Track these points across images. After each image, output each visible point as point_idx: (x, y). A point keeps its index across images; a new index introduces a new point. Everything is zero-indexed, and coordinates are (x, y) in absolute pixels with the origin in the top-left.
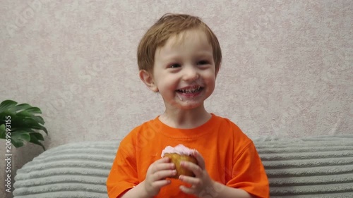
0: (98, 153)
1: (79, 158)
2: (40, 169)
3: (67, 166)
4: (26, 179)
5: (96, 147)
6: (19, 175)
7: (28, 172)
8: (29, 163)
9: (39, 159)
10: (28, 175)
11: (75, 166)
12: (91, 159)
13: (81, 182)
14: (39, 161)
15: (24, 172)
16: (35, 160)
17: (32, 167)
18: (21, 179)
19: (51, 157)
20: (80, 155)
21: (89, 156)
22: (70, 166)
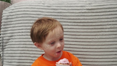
0: (36, 3)
1: (28, 5)
2: (13, 10)
3: (23, 8)
4: (7, 13)
5: (35, 2)
6: (4, 12)
7: (8, 11)
8: (8, 8)
9: (12, 6)
10: (8, 12)
11: (27, 8)
12: (33, 6)
13: (29, 14)
14: (12, 7)
15: (6, 11)
16: (10, 6)
17: (9, 9)
18: (5, 13)
19: (17, 5)
20: (28, 4)
21: (32, 4)
22: (25, 8)
